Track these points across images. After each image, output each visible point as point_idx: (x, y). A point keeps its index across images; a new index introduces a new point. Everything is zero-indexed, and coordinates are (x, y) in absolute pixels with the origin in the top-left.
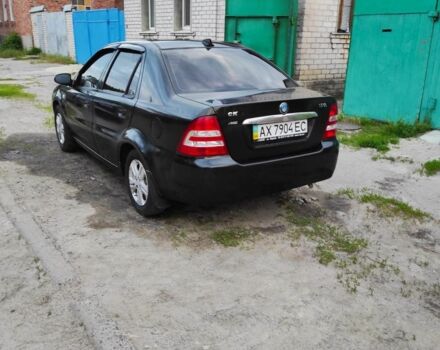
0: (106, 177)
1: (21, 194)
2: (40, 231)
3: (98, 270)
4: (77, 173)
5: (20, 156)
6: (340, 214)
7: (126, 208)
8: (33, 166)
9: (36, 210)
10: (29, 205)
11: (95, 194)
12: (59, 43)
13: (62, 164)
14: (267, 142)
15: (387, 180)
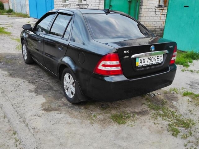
0: (49, 79)
1: (5, 89)
2: (16, 113)
3: (50, 141)
4: (34, 77)
5: (4, 66)
6: (174, 103)
7: (62, 98)
8: (11, 72)
9: (13, 99)
10: (9, 96)
11: (44, 89)
12: (22, 7)
13: (26, 71)
14: (143, 67)
15: (192, 82)
